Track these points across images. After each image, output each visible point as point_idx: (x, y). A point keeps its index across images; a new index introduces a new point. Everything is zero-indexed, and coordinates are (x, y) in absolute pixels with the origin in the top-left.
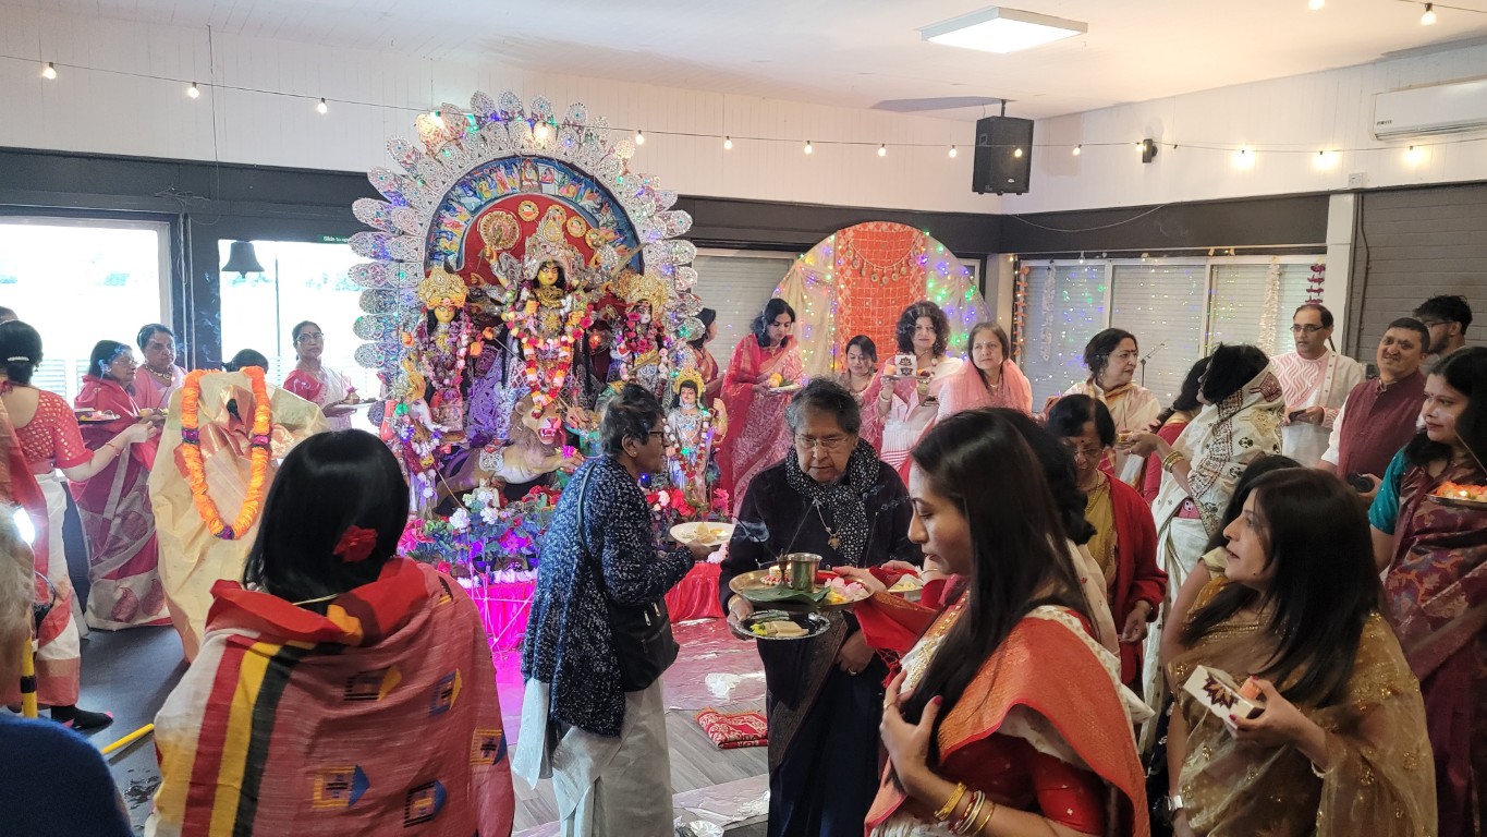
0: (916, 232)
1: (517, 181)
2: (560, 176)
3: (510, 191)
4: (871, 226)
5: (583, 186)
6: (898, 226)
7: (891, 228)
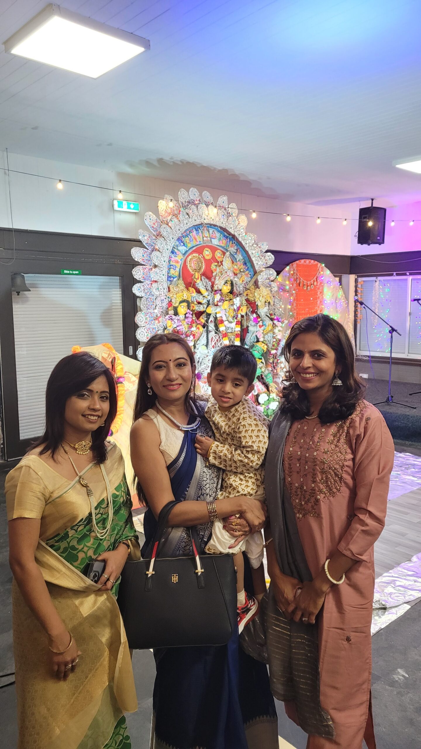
0: (319, 264)
1: (201, 237)
2: (219, 235)
3: (198, 243)
4: (302, 261)
5: (229, 240)
6: (312, 261)
7: (310, 262)
